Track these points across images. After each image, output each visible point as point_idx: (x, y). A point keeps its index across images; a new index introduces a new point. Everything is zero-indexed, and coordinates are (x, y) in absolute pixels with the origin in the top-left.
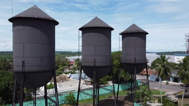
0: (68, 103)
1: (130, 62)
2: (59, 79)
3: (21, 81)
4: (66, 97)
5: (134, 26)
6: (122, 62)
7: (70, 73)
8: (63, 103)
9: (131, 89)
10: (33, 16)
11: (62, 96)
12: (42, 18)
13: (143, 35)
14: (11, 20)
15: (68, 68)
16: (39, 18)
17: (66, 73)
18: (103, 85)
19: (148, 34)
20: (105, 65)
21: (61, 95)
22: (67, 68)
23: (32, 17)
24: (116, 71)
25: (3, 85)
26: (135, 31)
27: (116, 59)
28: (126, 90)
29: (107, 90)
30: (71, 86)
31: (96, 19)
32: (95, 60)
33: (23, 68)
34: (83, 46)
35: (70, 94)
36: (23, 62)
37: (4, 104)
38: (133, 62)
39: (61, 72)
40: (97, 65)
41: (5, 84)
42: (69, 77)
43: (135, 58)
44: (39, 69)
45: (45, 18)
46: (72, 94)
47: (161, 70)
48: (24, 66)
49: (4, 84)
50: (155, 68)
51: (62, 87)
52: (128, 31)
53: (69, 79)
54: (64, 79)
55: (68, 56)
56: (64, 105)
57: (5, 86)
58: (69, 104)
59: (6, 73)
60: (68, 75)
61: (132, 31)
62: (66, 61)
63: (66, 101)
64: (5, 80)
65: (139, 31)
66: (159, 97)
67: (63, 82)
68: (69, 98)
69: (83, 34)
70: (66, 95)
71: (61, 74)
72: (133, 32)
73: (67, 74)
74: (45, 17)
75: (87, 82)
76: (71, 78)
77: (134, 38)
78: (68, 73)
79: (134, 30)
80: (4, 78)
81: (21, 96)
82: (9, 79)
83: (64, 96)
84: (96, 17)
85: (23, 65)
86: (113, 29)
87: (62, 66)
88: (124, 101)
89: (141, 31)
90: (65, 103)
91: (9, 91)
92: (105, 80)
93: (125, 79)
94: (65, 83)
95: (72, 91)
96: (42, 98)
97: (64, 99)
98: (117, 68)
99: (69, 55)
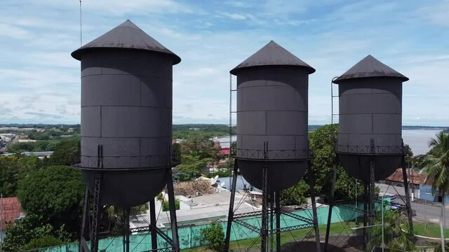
0: (207, 245)
1: (360, 151)
2: (192, 189)
3: (95, 190)
4: (204, 231)
5: (369, 60)
6: (339, 150)
7: (217, 176)
8: (198, 243)
9: (363, 219)
10: (122, 44)
11: (194, 228)
12: (142, 47)
13: (393, 82)
14: (76, 55)
15: (217, 164)
16: (135, 47)
17: (210, 176)
18: (293, 207)
19: (406, 79)
20: (293, 157)
21: (194, 225)
22: (213, 164)
23: (120, 46)
24: (327, 173)
25: (67, 198)
26: (372, 73)
27: (328, 142)
28: (354, 221)
29: (300, 218)
30: (217, 205)
31: (272, 46)
32: (266, 144)
33: (99, 161)
34: (240, 111)
35: (213, 224)
36: (100, 148)
37: (69, 240)
38: (367, 151)
39: (198, 172)
40: (271, 156)
41: (72, 196)
42: (215, 185)
43: (372, 141)
44: (133, 164)
45: (147, 48)
46: (216, 225)
47: (439, 173)
48: (102, 157)
49: (68, 195)
50: (425, 169)
51: (196, 207)
52: (353, 75)
53: (215, 188)
54: (204, 190)
55: (220, 136)
56: (200, 250)
57: (71, 200)
58: (210, 248)
59: (74, 173)
60: (213, 181)
61: (365, 73)
62: (211, 148)
63: (203, 240)
64: (71, 187)
65: (383, 73)
66: (437, 243)
67: (199, 195)
68: (211, 235)
69: (239, 83)
70: (204, 227)
71: (198, 176)
72: (367, 75)
73: (210, 178)
74: (148, 46)
75: (255, 199)
76: (219, 187)
77: (368, 90)
78: (214, 175)
79: (368, 71)
80: (69, 182)
81: (95, 224)
82: (80, 185)
83: (198, 229)
84: (272, 41)
85: (99, 154)
86: (312, 71)
87: (200, 159)
88: (345, 247)
89: (387, 73)
90: (201, 245)
91: (78, 211)
92: (300, 195)
93: (351, 194)
94: (205, 197)
95: (217, 218)
96: (145, 230)
97: (199, 235)
98: (328, 166)
99: (221, 133)
